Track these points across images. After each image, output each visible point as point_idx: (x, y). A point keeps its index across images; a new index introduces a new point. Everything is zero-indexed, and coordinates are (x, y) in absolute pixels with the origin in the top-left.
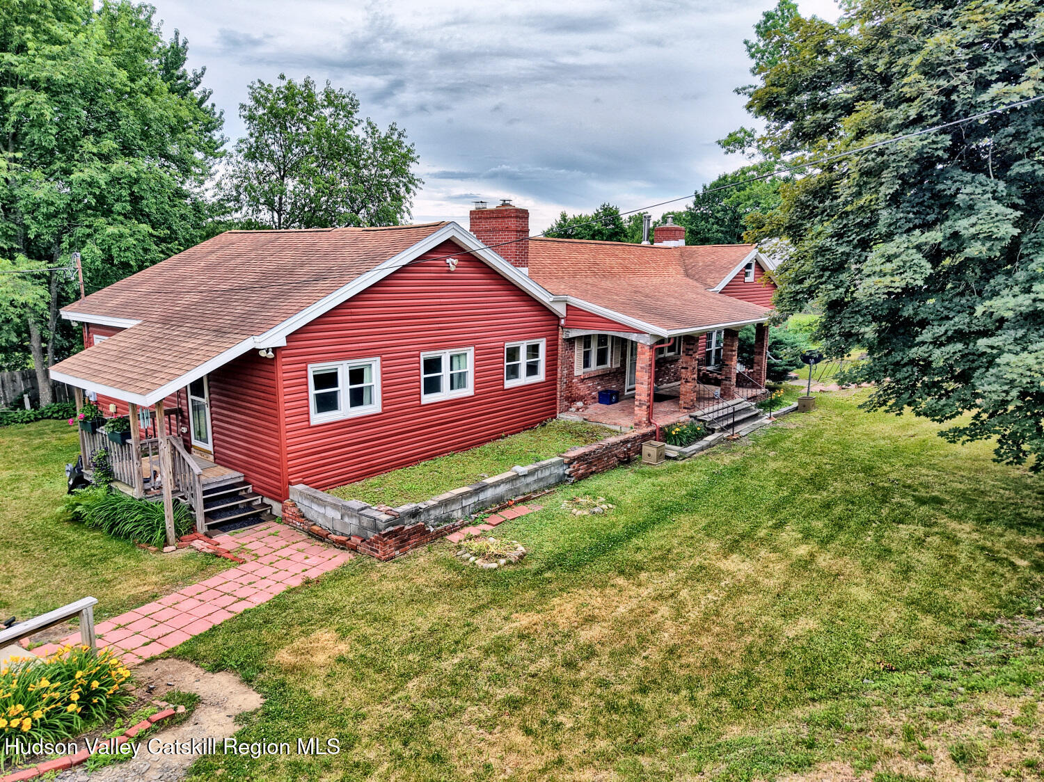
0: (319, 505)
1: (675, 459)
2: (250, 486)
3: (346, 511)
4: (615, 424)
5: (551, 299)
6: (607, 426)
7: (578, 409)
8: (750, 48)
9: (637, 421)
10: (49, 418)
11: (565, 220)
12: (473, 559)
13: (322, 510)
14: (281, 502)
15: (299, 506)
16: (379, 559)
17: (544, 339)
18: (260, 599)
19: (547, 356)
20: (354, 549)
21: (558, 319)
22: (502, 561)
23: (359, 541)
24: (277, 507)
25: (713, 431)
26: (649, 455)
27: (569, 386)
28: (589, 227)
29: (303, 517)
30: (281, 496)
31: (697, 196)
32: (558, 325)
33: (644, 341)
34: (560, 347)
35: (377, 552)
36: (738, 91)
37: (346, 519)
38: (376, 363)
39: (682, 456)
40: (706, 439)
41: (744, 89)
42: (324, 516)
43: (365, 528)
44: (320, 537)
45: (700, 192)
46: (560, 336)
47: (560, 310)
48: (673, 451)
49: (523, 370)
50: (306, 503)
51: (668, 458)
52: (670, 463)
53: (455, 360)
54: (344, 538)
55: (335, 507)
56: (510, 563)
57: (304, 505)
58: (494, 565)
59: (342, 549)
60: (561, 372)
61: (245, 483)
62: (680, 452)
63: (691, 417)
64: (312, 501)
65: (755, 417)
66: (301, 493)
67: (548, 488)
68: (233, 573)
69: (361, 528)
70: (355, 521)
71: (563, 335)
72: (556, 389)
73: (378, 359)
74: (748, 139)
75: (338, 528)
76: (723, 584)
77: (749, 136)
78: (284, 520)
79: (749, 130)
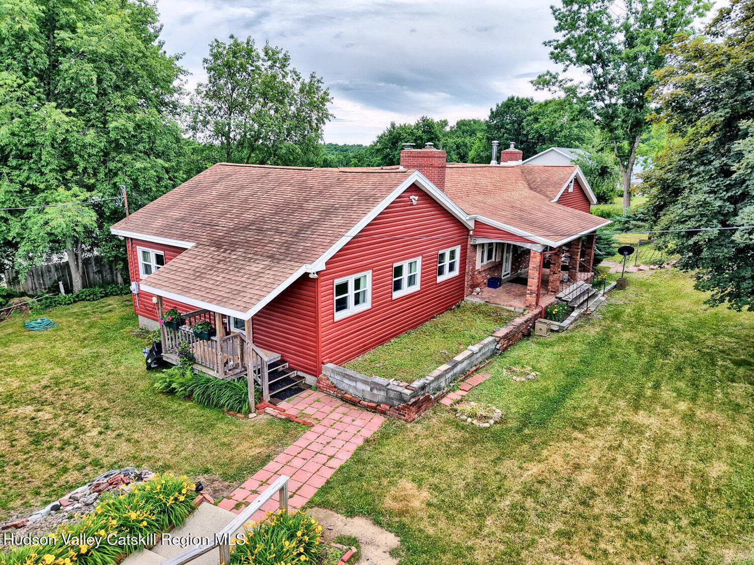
0: (350, 380)
1: (557, 331)
2: (287, 364)
3: (375, 386)
4: (511, 306)
5: (468, 218)
6: (505, 307)
7: (478, 294)
8: (554, 12)
9: (528, 304)
10: (83, 300)
11: (394, 128)
12: (469, 420)
13: (353, 384)
14: (316, 376)
15: (331, 379)
16: (406, 421)
17: (460, 246)
18: (344, 457)
19: (461, 257)
20: (383, 413)
21: (468, 231)
22: (492, 422)
23: (388, 407)
24: (310, 379)
25: (573, 309)
26: (541, 329)
27: (473, 277)
28: (412, 134)
29: (335, 387)
30: (316, 372)
31: (492, 113)
32: (468, 235)
33: (536, 249)
34: (468, 250)
35: (404, 416)
36: (545, 44)
37: (375, 391)
38: (369, 274)
39: (561, 329)
40: (572, 315)
41: (550, 42)
42: (355, 388)
43: (392, 399)
44: (353, 403)
45: (494, 109)
46: (469, 243)
47: (471, 225)
48: (555, 325)
49: (447, 268)
50: (338, 377)
51: (552, 331)
52: (555, 335)
53: (413, 266)
54: (374, 405)
55: (365, 382)
56: (496, 423)
57: (336, 379)
58: (487, 425)
59: (373, 412)
60: (468, 268)
61: (282, 361)
62: (559, 326)
63: (556, 298)
64: (344, 377)
65: (594, 296)
66: (333, 371)
67: (487, 359)
68: (310, 435)
69: (388, 398)
70: (382, 393)
71: (471, 242)
72: (464, 280)
73: (371, 271)
74: (553, 80)
75: (368, 397)
76: (647, 435)
77: (554, 78)
78: (317, 388)
79: (554, 74)
